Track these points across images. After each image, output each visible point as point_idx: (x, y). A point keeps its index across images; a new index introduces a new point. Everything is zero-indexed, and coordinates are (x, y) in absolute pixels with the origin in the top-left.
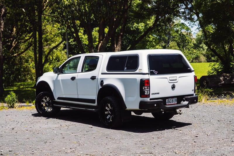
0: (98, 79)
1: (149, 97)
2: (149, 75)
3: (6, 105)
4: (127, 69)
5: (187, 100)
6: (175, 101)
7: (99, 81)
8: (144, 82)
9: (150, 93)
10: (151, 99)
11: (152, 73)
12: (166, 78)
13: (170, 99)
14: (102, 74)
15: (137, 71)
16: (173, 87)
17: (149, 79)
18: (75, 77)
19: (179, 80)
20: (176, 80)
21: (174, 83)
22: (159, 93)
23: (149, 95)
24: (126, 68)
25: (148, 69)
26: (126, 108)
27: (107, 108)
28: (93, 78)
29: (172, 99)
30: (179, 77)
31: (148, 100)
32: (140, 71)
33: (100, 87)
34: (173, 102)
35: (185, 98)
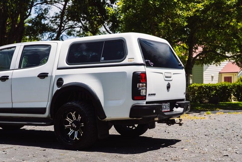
0: (52, 76)
1: (145, 99)
2: (145, 67)
4: (104, 60)
5: (180, 106)
6: (168, 108)
7: (54, 80)
8: (139, 76)
9: (146, 94)
10: (147, 103)
11: (148, 65)
12: (162, 73)
13: (163, 104)
14: (58, 69)
15: (126, 61)
16: (168, 87)
17: (145, 72)
18: (8, 76)
19: (174, 77)
20: (170, 77)
21: (169, 82)
22: (155, 94)
23: (145, 96)
24: (103, 58)
25: (143, 57)
26: (106, 117)
27: (68, 119)
28: (43, 76)
29: (165, 104)
30: (174, 74)
31: (143, 103)
32: (131, 61)
33: (56, 88)
34: (167, 109)
35: (177, 103)
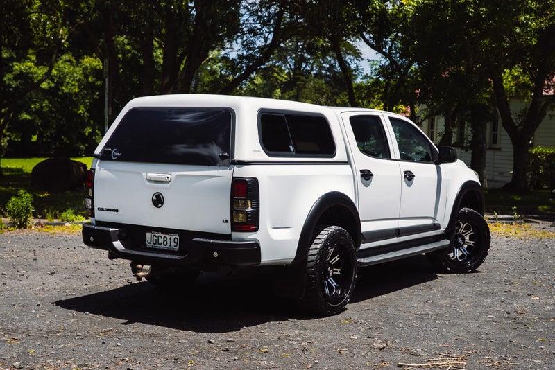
1: (94, 216)
3: (7, 220)
6: (174, 244)
9: (93, 206)
16: (158, 201)
34: (168, 246)
